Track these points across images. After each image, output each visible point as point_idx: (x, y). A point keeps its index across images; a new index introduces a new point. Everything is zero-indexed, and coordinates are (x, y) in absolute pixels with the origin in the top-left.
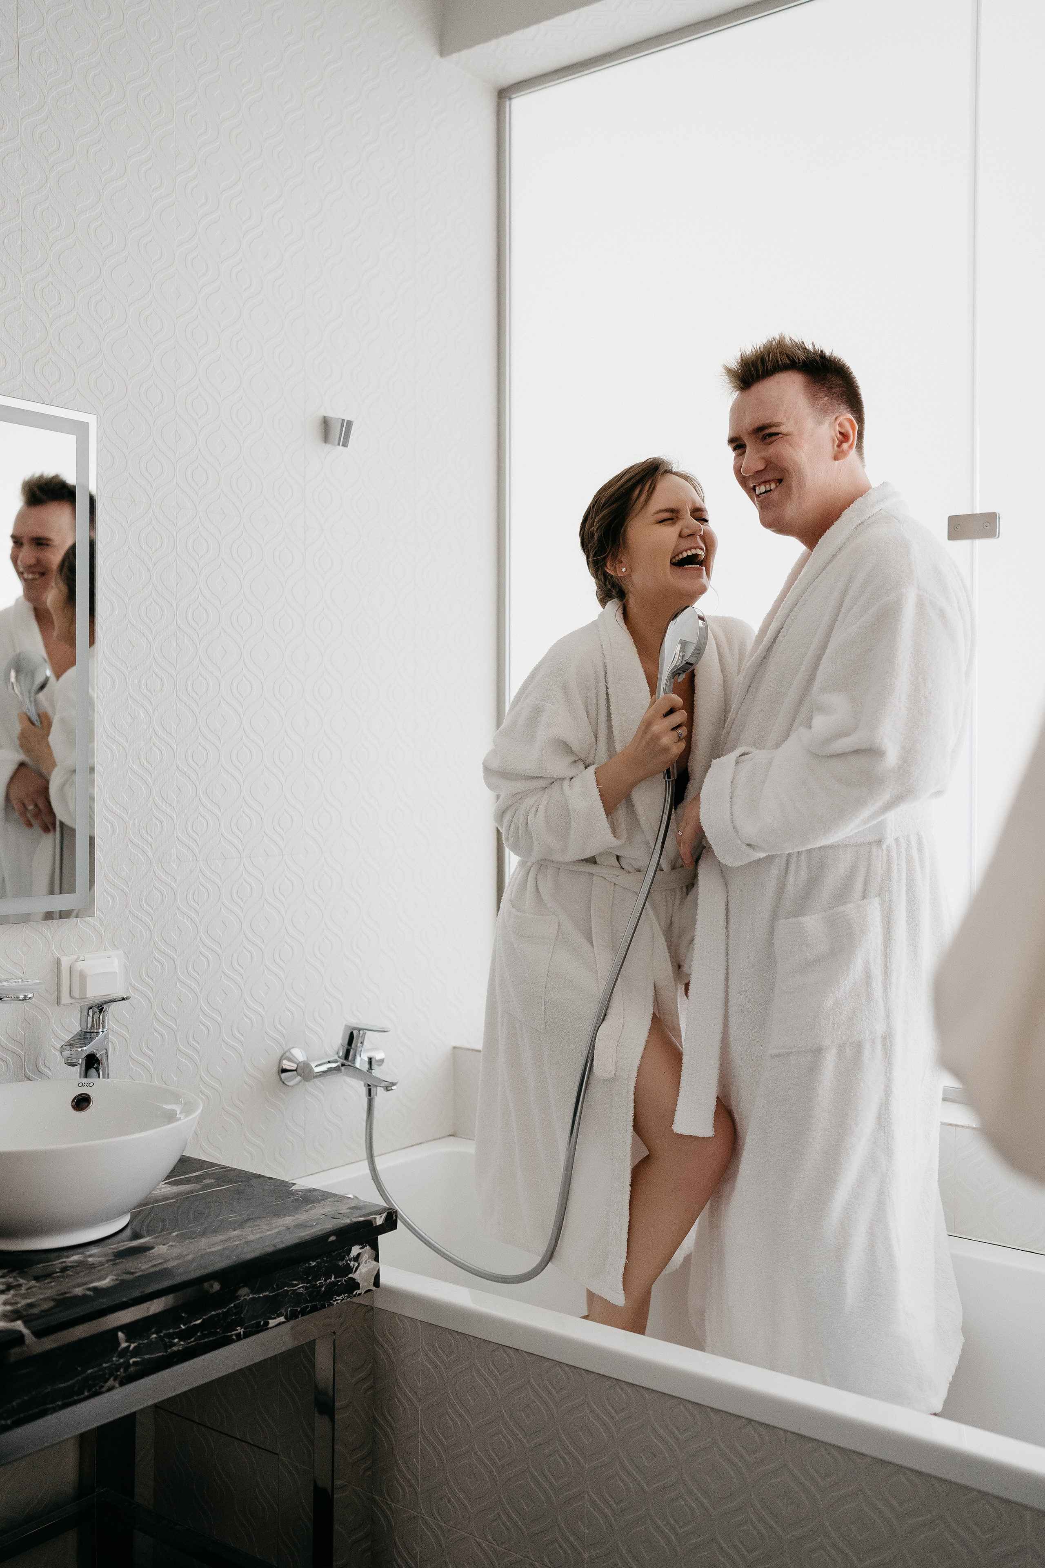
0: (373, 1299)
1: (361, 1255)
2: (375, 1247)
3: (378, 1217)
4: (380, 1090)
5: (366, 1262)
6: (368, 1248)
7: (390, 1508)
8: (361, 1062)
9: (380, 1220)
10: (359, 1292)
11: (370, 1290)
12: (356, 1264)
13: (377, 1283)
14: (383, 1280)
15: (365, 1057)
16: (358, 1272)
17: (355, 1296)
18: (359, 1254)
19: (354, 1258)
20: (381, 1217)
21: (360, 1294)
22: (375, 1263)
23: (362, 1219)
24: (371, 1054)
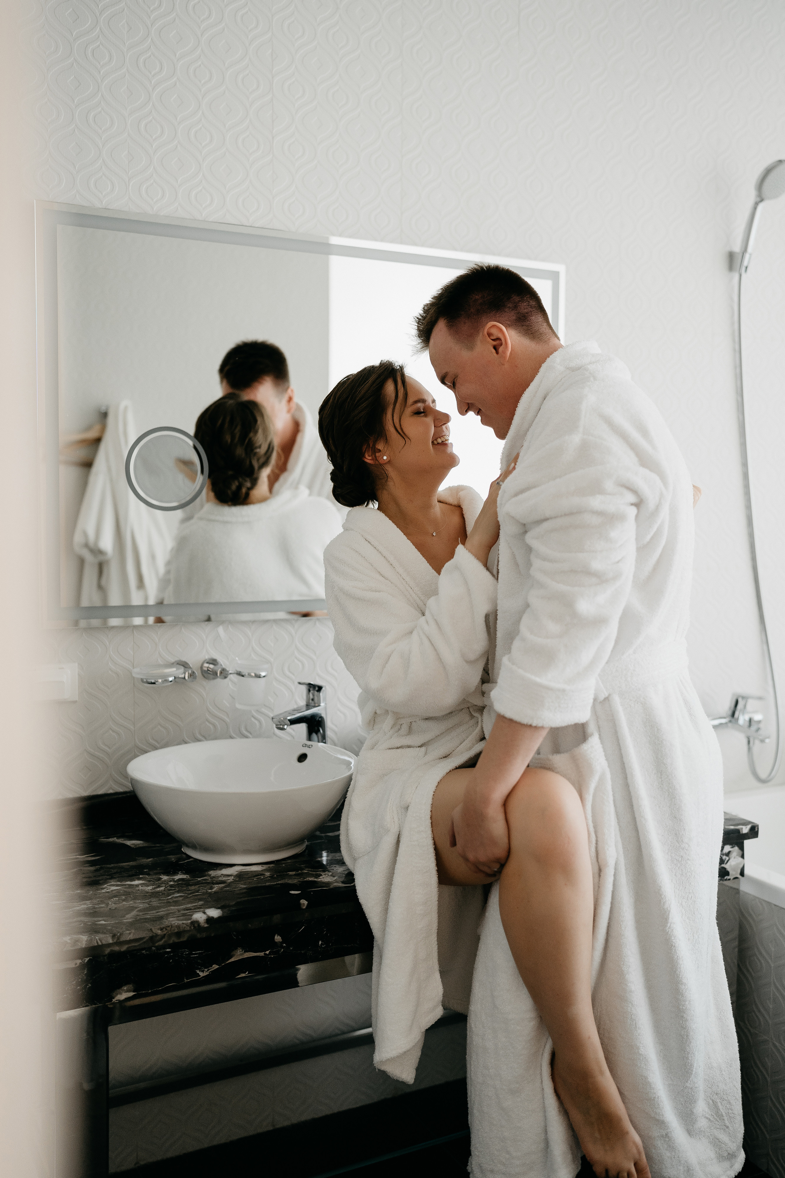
0: (739, 884)
1: (731, 853)
2: (742, 848)
3: (744, 827)
4: (757, 742)
5: (735, 858)
6: (736, 848)
7: (749, 1031)
8: (743, 719)
9: (745, 830)
10: (728, 877)
11: (736, 878)
12: (727, 858)
13: (742, 874)
14: (746, 872)
15: (747, 717)
16: (728, 863)
17: (726, 880)
18: (729, 852)
19: (725, 853)
20: (746, 828)
21: (729, 879)
22: (741, 859)
23: (732, 827)
24: (751, 715)
